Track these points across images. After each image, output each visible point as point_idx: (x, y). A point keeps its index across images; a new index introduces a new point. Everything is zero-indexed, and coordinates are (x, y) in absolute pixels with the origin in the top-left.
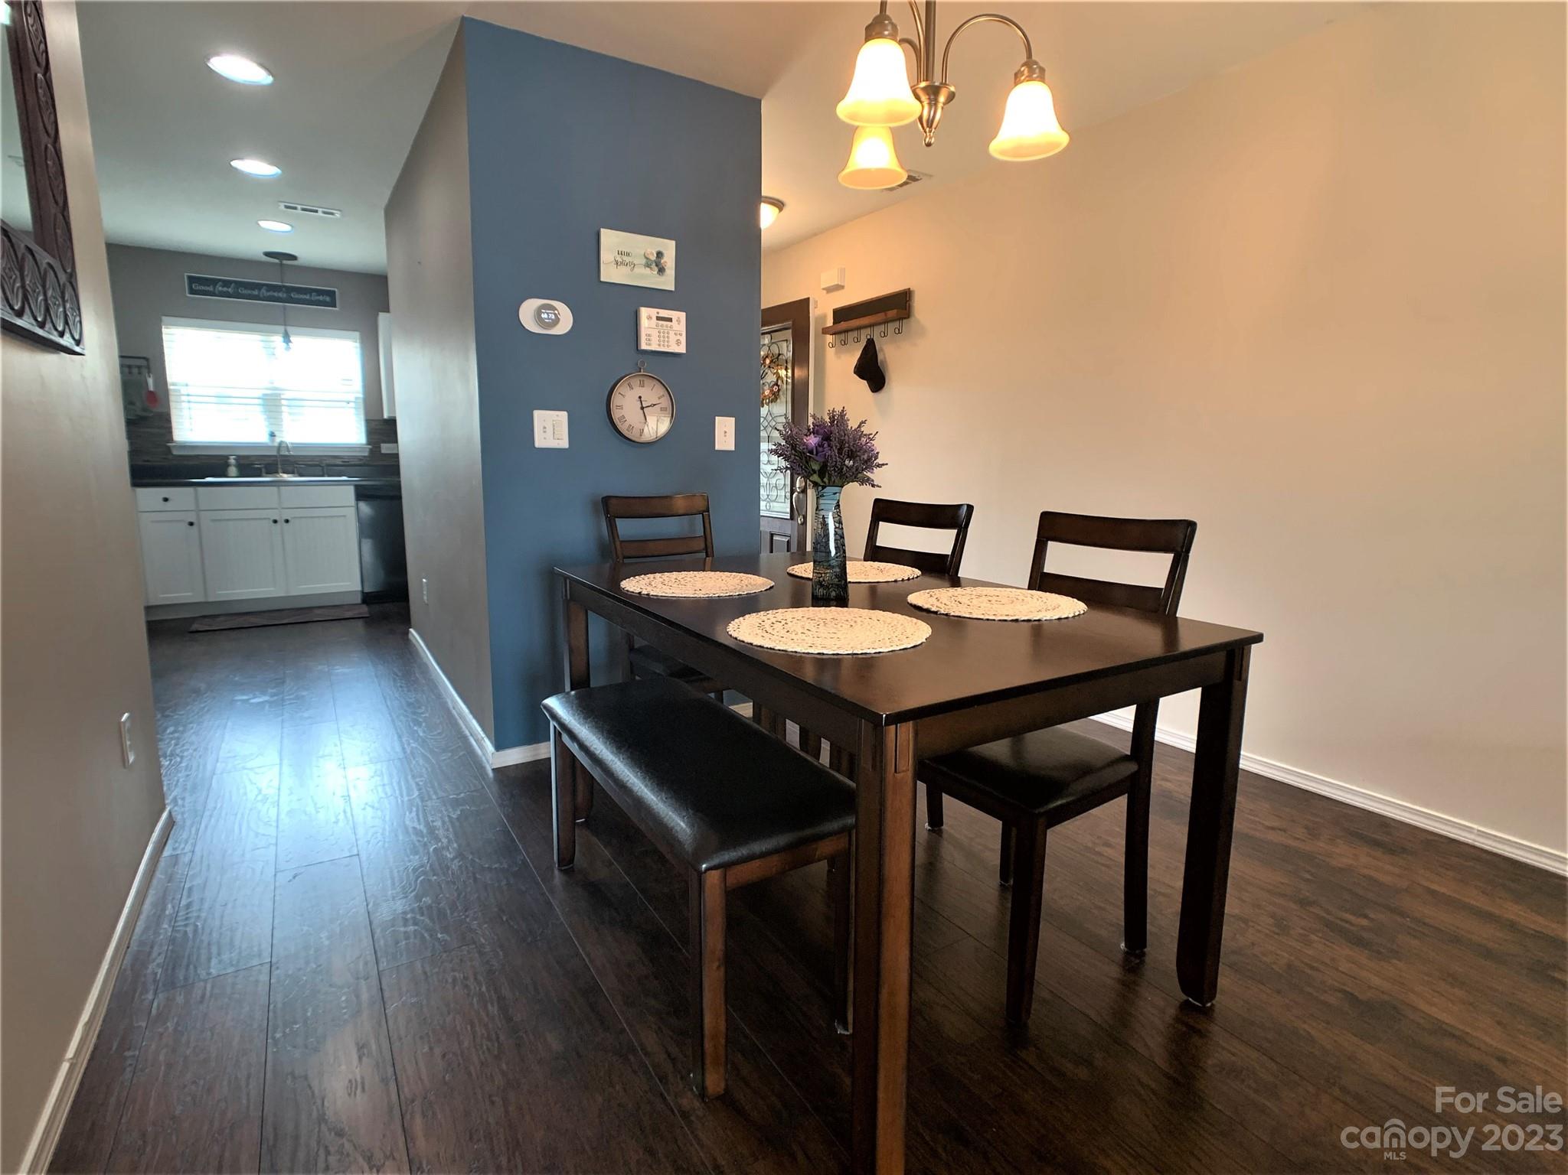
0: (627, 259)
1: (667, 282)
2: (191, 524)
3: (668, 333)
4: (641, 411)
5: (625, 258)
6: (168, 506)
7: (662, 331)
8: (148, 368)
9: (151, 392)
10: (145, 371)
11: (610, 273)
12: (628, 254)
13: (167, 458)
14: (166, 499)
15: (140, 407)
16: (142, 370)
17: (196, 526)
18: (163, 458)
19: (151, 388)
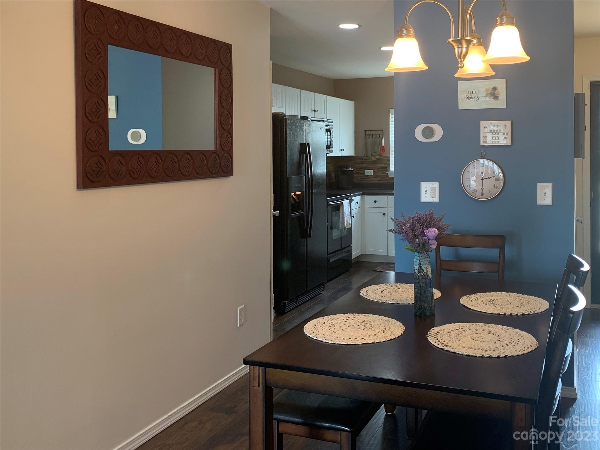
0: (474, 95)
1: (501, 103)
2: (384, 214)
3: (498, 134)
4: (481, 181)
5: (473, 95)
6: (376, 205)
7: (494, 133)
8: (383, 134)
9: (383, 146)
10: (381, 136)
11: (464, 104)
12: (475, 92)
13: (386, 179)
14: (375, 202)
15: (378, 154)
16: (380, 136)
17: (386, 216)
18: (385, 179)
19: (383, 145)
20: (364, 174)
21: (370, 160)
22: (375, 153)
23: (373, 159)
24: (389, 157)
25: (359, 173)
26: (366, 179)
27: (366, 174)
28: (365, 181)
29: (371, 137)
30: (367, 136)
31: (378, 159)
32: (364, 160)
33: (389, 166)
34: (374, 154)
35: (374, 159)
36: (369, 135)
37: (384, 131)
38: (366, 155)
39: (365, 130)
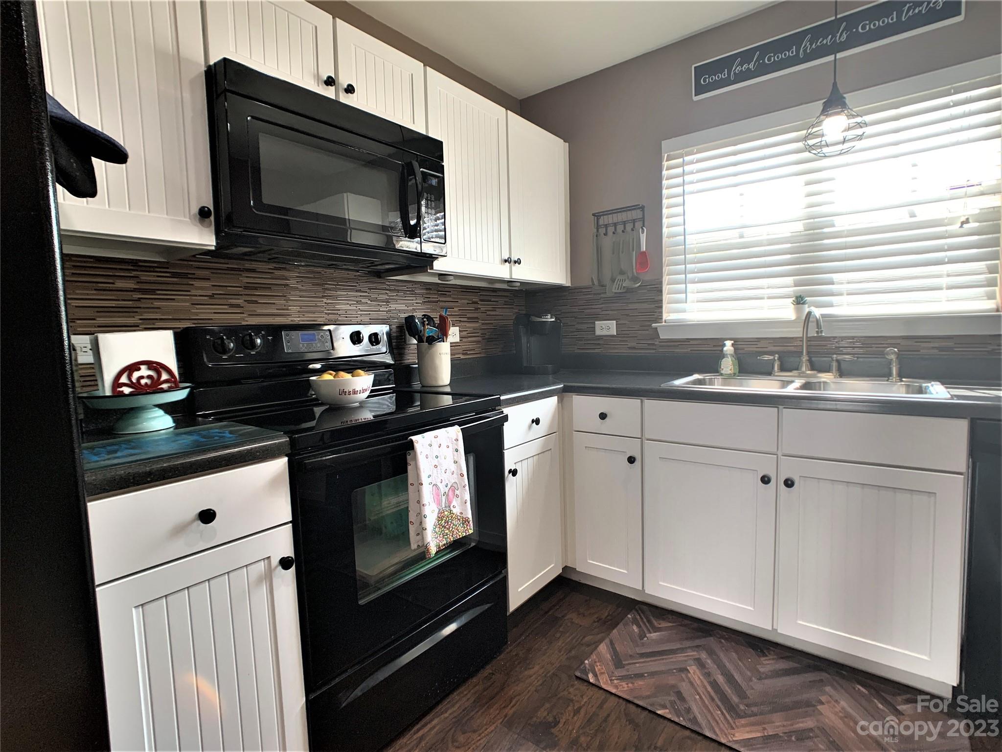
2: (631, 460)
6: (605, 426)
8: (643, 219)
9: (644, 253)
10: (638, 224)
13: (653, 344)
14: (603, 416)
15: (630, 276)
16: (636, 224)
17: (638, 463)
18: (649, 344)
19: (644, 248)
20: (595, 333)
21: (608, 295)
22: (622, 273)
23: (615, 289)
24: (661, 283)
25: (579, 330)
26: (599, 344)
27: (598, 332)
28: (596, 351)
29: (611, 229)
30: (600, 230)
31: (629, 290)
32: (594, 294)
33: (661, 307)
34: (620, 277)
35: (617, 291)
36: (606, 226)
37: (645, 209)
38: (599, 281)
39: (594, 215)
